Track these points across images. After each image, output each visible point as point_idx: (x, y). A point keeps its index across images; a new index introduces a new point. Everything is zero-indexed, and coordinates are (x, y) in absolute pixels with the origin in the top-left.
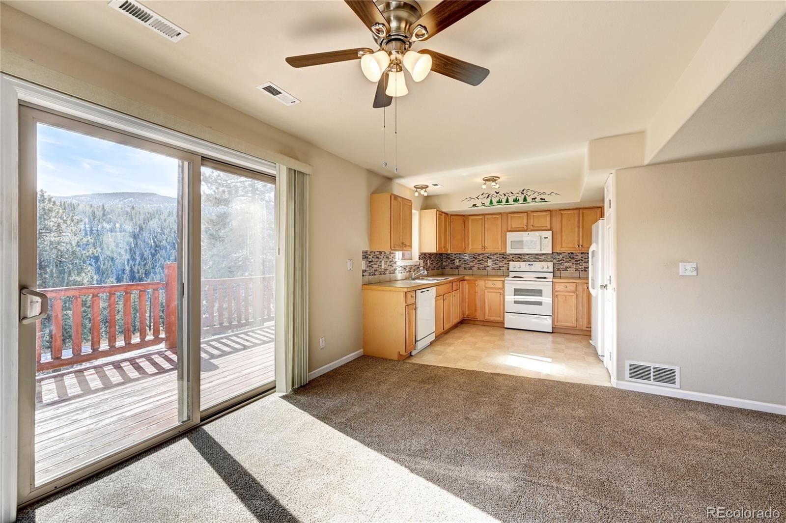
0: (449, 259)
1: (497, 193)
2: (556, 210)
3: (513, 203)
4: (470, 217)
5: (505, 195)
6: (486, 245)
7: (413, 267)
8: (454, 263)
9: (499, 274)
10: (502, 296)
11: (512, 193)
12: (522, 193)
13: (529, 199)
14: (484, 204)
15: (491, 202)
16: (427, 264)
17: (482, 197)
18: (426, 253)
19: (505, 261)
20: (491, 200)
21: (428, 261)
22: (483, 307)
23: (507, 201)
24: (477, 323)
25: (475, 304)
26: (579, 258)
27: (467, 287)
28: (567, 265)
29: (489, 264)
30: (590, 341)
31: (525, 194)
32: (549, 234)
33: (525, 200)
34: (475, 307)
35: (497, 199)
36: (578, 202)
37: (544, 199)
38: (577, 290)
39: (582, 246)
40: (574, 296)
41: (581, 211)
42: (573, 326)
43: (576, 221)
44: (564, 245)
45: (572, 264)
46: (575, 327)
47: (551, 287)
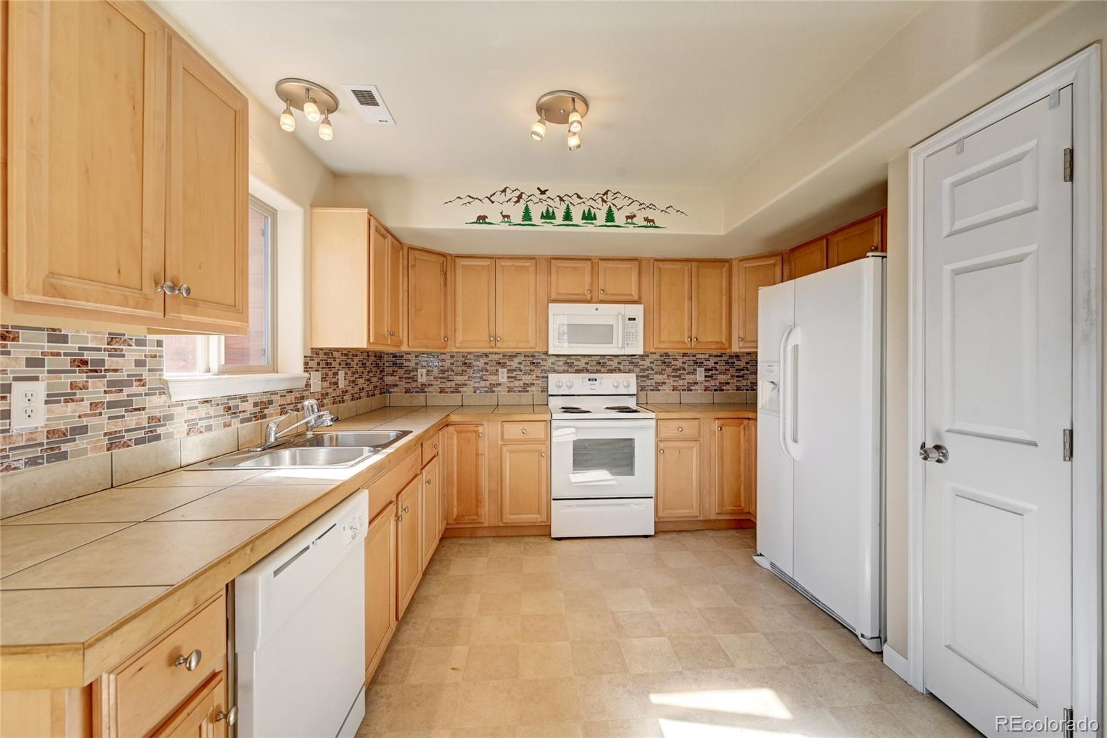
0: (400, 367)
1: (543, 193)
3: (581, 222)
4: (457, 260)
5: (561, 199)
6: (498, 334)
7: (274, 398)
8: (414, 379)
9: (524, 401)
10: (544, 461)
11: (579, 197)
12: (604, 201)
13: (620, 217)
14: (508, 217)
15: (527, 215)
16: (336, 383)
17: (503, 198)
18: (330, 349)
19: (538, 372)
20: (527, 209)
21: (341, 374)
22: (498, 493)
23: (568, 216)
24: (479, 533)
25: (477, 486)
26: (679, 363)
27: (455, 442)
28: (658, 378)
29: (501, 380)
30: (756, 558)
31: (609, 204)
32: (637, 310)
33: (610, 217)
34: (477, 494)
35: (542, 208)
36: (721, 236)
37: (652, 221)
38: (699, 435)
39: (697, 340)
40: (695, 448)
41: (694, 264)
42: (694, 515)
43: (686, 286)
44: (665, 336)
45: (666, 377)
46: (697, 517)
47: (653, 432)
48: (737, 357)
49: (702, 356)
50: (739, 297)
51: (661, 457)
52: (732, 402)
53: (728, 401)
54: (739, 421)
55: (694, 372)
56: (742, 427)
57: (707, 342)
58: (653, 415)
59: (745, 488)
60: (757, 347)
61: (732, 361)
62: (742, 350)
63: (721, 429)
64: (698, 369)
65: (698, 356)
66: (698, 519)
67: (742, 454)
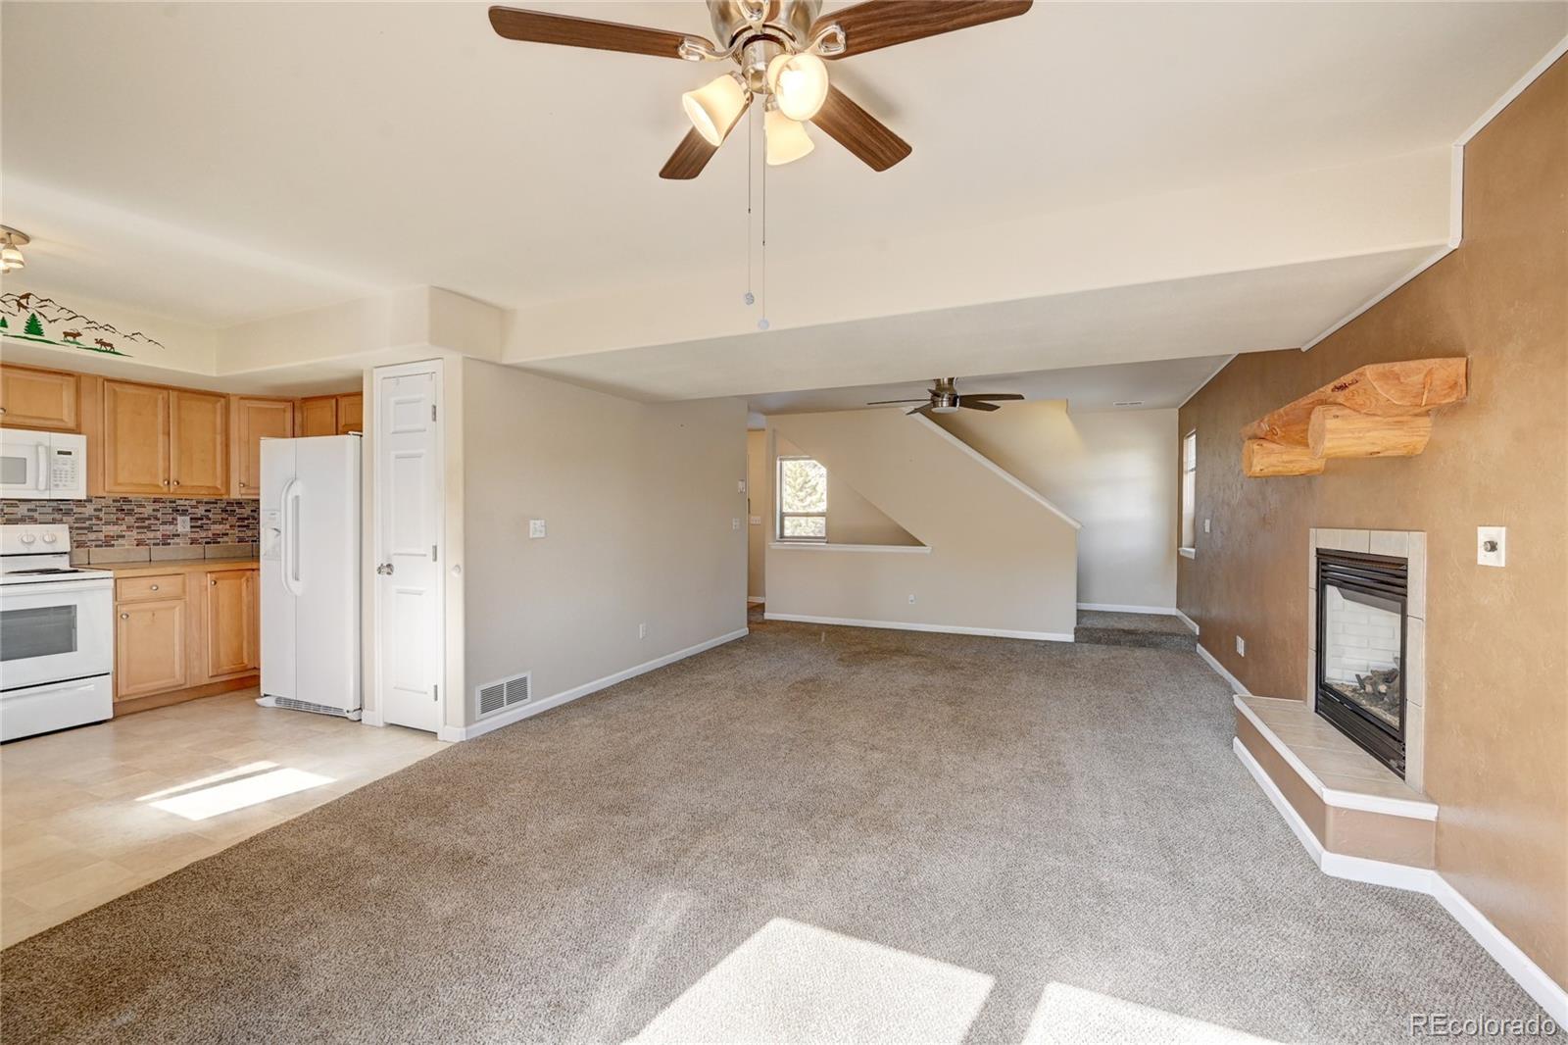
2: (96, 377)
12: (22, 306)
13: (52, 332)
26: (148, 510)
28: (111, 530)
30: (260, 701)
31: (32, 311)
32: (74, 442)
33: (33, 328)
38: (184, 592)
39: (178, 483)
40: (177, 609)
41: (173, 395)
42: (176, 683)
43: (160, 419)
44: (123, 477)
45: (125, 528)
46: (181, 685)
47: (110, 594)
48: (239, 503)
49: (187, 503)
50: (240, 438)
51: (123, 624)
52: (232, 555)
53: (225, 555)
54: (240, 573)
55: (173, 522)
56: (244, 579)
57: (193, 487)
58: (110, 574)
59: (249, 642)
60: (259, 494)
61: (232, 508)
62: (244, 497)
63: (215, 583)
64: (179, 518)
65: (178, 502)
66: (183, 687)
67: (245, 608)
